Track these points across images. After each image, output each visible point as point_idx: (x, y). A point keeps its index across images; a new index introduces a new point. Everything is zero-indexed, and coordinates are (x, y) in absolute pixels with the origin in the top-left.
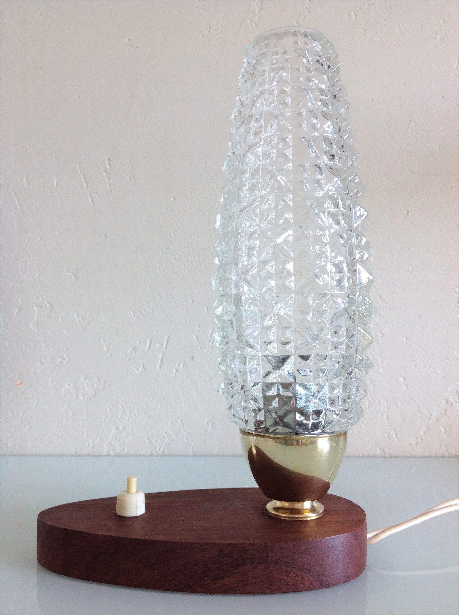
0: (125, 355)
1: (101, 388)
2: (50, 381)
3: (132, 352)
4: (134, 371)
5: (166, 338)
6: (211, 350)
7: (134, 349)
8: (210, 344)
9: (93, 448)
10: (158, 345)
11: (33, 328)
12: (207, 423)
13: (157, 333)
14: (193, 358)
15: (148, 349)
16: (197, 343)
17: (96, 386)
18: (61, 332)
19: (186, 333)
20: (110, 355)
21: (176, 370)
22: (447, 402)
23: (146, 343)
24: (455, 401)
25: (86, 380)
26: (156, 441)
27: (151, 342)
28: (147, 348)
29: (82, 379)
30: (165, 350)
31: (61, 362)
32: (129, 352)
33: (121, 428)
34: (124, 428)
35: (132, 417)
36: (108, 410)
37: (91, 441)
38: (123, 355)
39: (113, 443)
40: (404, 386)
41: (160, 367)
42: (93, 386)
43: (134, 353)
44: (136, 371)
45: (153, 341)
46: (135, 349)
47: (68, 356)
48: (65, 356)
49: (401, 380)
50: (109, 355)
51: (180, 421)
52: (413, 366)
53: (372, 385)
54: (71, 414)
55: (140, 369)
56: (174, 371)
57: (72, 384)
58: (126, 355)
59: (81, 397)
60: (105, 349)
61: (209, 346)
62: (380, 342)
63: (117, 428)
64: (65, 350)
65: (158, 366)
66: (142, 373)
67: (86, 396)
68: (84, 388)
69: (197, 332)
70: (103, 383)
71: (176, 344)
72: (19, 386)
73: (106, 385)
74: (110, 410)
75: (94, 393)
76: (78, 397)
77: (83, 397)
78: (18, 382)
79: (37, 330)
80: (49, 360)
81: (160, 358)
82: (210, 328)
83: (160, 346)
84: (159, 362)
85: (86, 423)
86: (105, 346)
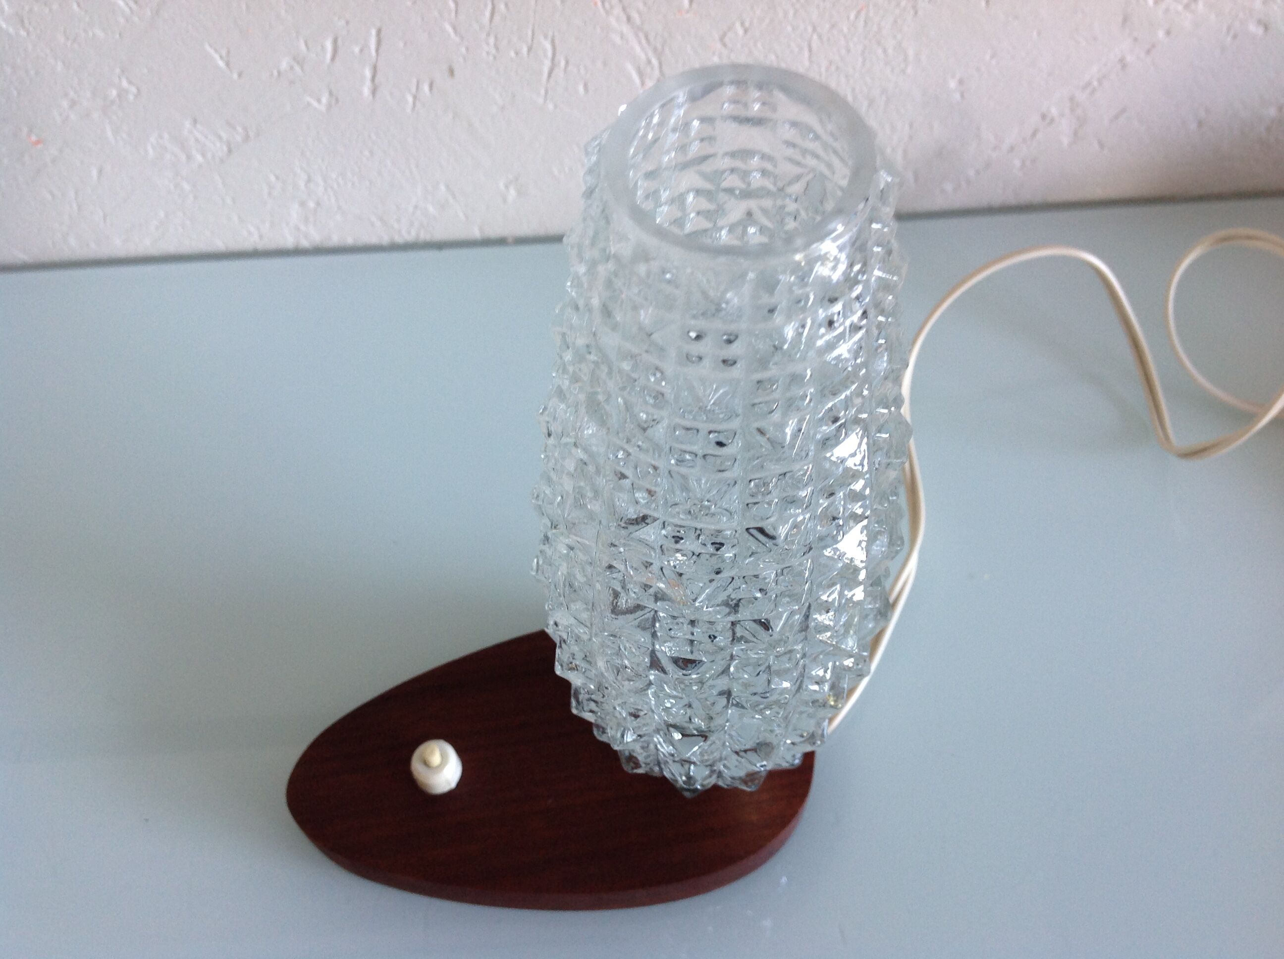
0: (275, 73)
1: (239, 138)
2: (109, 134)
3: (292, 68)
4: (309, 104)
5: (374, 32)
6: (493, 51)
7: (294, 59)
8: (492, 40)
9: (261, 237)
10: (357, 50)
11: (11, 30)
12: (507, 187)
13: (347, 23)
14: (451, 72)
15: (333, 58)
16: (457, 39)
17: (224, 136)
18: (91, 34)
19: (423, 19)
20: (240, 75)
21: (415, 97)
22: (1044, 117)
23: (323, 47)
24: (1062, 115)
25: (198, 126)
26: (398, 221)
27: (335, 41)
28: (329, 56)
29: (188, 124)
30: (377, 60)
31: (119, 96)
32: (284, 65)
33: (312, 204)
34: (318, 204)
35: (332, 188)
36: (272, 178)
37: (252, 229)
38: (272, 75)
39: (303, 228)
40: (957, 96)
41: (374, 92)
42: (220, 138)
43: (297, 69)
44: (315, 103)
45: (340, 42)
46: (299, 60)
47: (130, 82)
48: (125, 84)
49: (952, 84)
50: (235, 76)
51: (442, 188)
52: (988, 57)
53: (884, 98)
54: (186, 186)
55: (324, 100)
56: (410, 99)
57: (166, 136)
58: (279, 73)
59: (199, 158)
60: (221, 64)
61: (488, 44)
62: (920, 13)
63: (303, 204)
64: (118, 71)
65: (366, 91)
66: (329, 107)
67: (209, 155)
68: (197, 140)
69: (453, 14)
70: (240, 129)
71: (401, 45)
72: (40, 146)
73: (251, 134)
74: (277, 178)
75: (225, 148)
76: (189, 157)
77: (204, 155)
78: (34, 138)
79: (23, 33)
80: (89, 95)
81: (368, 73)
82: (486, 5)
83: (361, 51)
84: (368, 83)
85: (229, 201)
86: (217, 57)
